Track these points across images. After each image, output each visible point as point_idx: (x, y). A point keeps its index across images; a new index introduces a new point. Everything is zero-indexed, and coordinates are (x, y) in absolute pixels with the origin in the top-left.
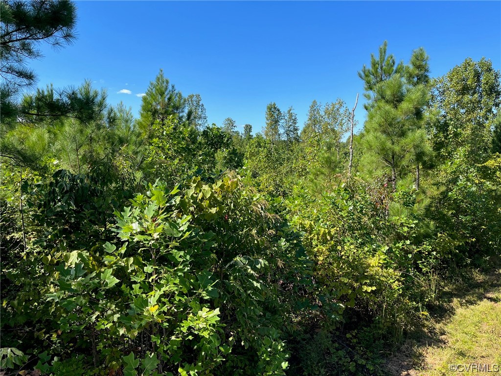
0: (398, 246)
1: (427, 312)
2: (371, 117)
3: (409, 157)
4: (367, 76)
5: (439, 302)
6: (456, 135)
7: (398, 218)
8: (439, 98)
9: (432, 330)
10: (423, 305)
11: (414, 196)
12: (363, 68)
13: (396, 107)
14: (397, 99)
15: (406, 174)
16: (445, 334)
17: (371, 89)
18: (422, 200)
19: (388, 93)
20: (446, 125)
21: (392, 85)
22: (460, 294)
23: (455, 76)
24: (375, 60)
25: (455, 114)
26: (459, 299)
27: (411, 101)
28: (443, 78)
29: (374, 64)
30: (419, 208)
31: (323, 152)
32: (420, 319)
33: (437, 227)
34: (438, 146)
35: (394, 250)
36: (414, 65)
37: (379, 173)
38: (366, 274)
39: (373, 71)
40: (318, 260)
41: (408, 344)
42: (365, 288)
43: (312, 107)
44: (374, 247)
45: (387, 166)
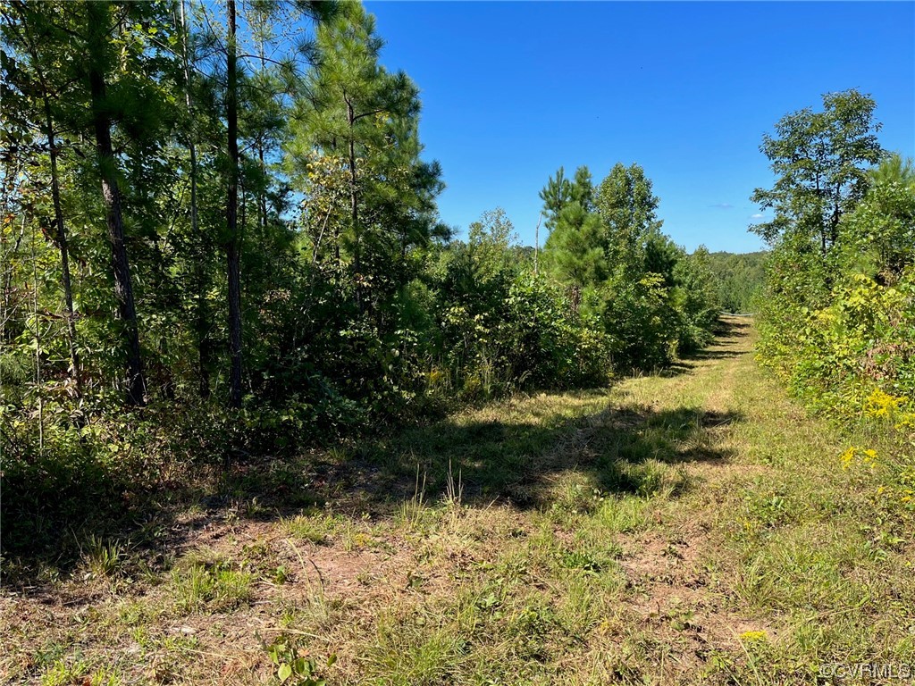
4: (547, 197)
6: (616, 252)
12: (543, 189)
14: (578, 222)
17: (550, 208)
19: (572, 217)
21: (575, 211)
24: (553, 182)
27: (588, 224)
29: (552, 185)
36: (579, 182)
39: (552, 191)
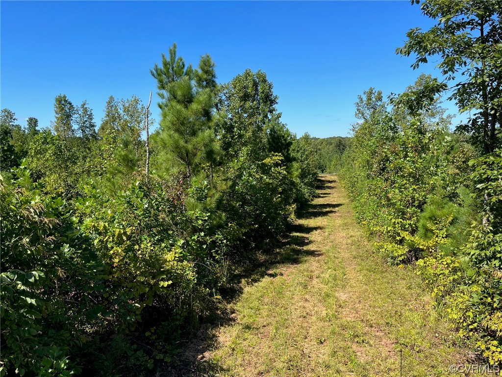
0: (194, 239)
1: (220, 296)
2: (165, 116)
3: (200, 155)
4: (159, 75)
5: (230, 285)
6: (240, 136)
7: (193, 212)
8: (226, 103)
9: (224, 312)
10: (216, 290)
11: (206, 191)
12: (154, 66)
13: (186, 107)
14: (188, 100)
15: (199, 171)
16: (235, 313)
17: (164, 88)
18: (214, 194)
19: (179, 93)
20: (232, 127)
21: (182, 86)
22: (247, 274)
23: (238, 84)
24: (166, 61)
25: (240, 118)
26: (246, 279)
27: (199, 102)
28: (228, 85)
29: (166, 64)
30: (212, 202)
31: (120, 149)
32: (215, 303)
33: (228, 218)
34: (226, 146)
35: (190, 243)
36: (203, 70)
37: (175, 170)
38: (162, 270)
39: (165, 70)
40: (114, 263)
41: (204, 329)
42: (162, 283)
43: (109, 103)
44: (171, 242)
45: (182, 164)
